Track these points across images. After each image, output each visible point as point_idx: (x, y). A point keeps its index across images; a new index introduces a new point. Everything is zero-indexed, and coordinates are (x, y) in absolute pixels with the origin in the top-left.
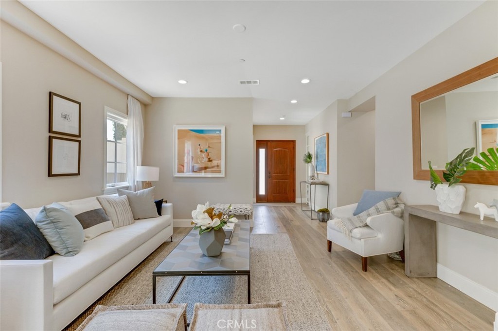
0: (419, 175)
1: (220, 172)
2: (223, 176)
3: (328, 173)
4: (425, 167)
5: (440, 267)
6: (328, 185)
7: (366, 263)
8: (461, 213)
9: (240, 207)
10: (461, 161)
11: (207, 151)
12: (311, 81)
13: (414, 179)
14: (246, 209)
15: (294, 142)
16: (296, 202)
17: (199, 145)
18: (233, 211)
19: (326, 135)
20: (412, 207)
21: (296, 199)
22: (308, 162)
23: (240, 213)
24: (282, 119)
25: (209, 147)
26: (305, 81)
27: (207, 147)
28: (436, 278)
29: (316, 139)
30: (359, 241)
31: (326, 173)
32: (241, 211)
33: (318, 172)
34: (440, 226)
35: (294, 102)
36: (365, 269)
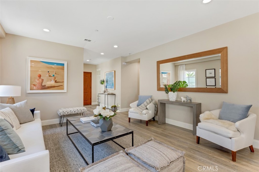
0: (159, 89)
1: (63, 89)
2: (66, 91)
3: (115, 89)
4: (162, 86)
5: (166, 119)
6: (115, 95)
7: (147, 123)
8: (176, 101)
9: (80, 109)
10: (176, 85)
11: (54, 76)
12: (118, 46)
13: (158, 90)
14: (84, 109)
15: (91, 73)
16: (92, 104)
17: (48, 72)
18: (76, 112)
19: (114, 72)
20: (161, 100)
21: (92, 103)
22: (103, 84)
23: (81, 112)
24: (88, 60)
25: (55, 73)
26: (116, 46)
27: (54, 73)
28: (165, 123)
29: (106, 73)
30: (145, 115)
31: (114, 89)
32: (81, 111)
33: (107, 89)
34: (167, 105)
35: (102, 54)
36: (147, 125)
